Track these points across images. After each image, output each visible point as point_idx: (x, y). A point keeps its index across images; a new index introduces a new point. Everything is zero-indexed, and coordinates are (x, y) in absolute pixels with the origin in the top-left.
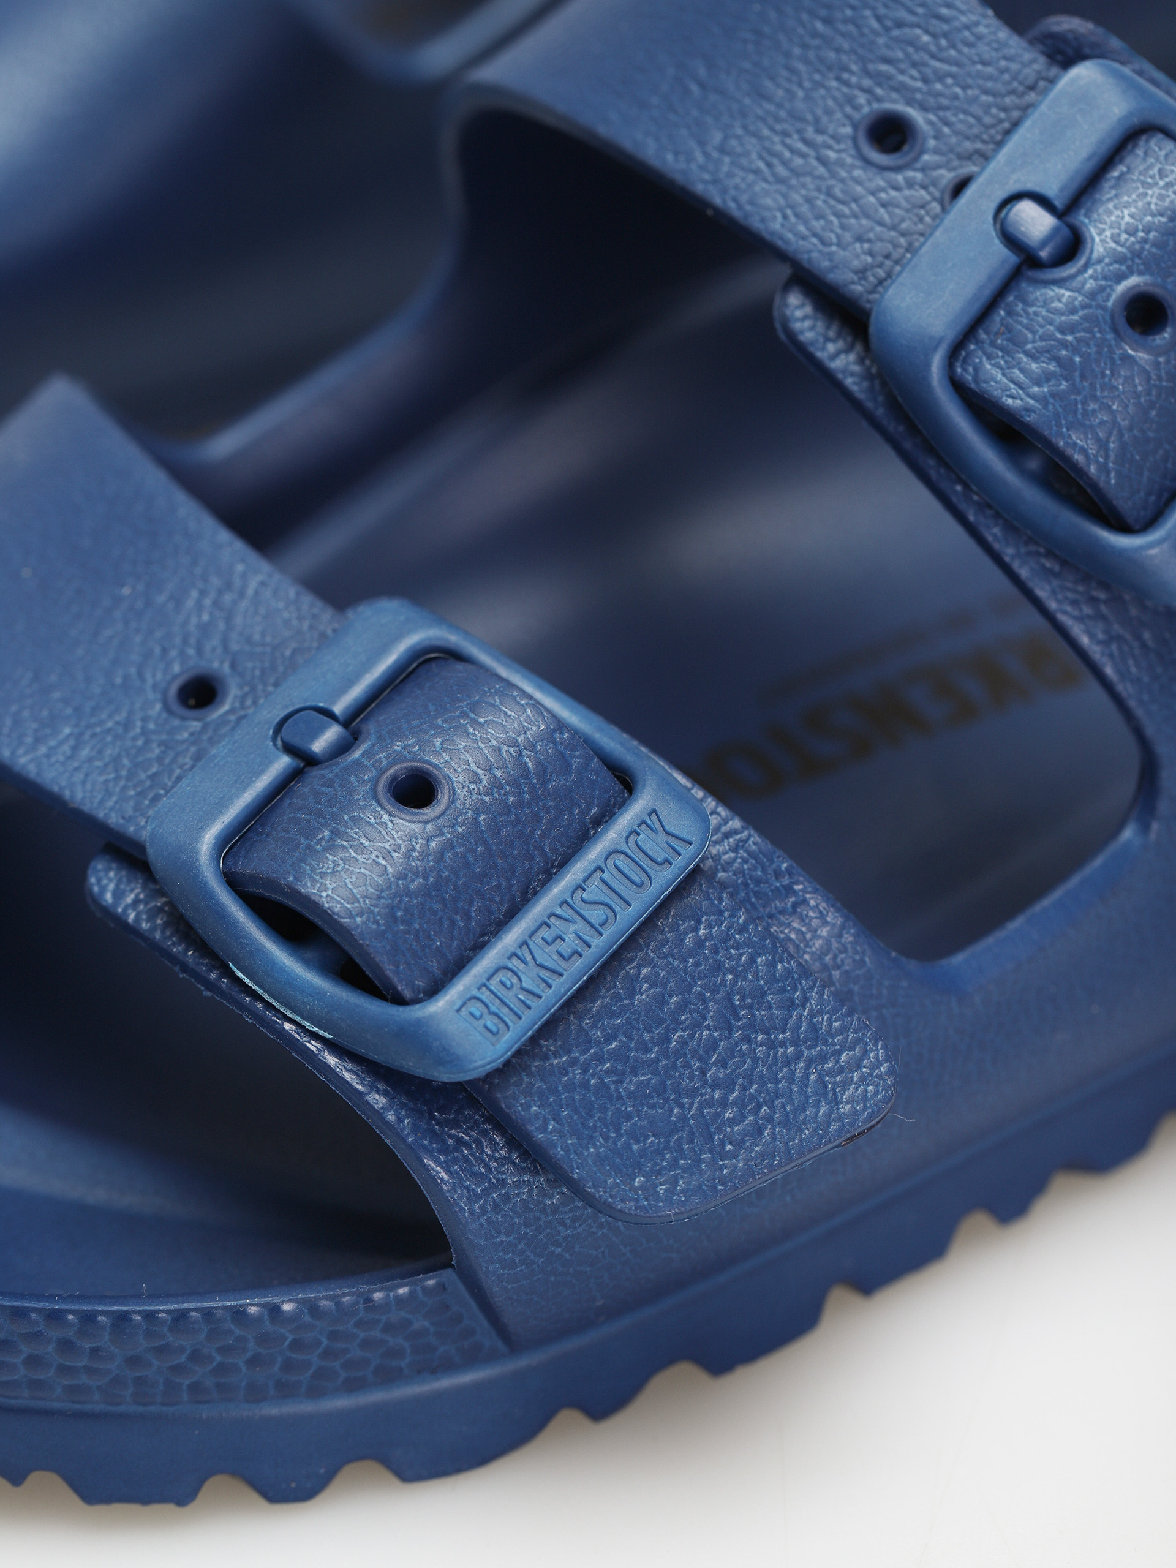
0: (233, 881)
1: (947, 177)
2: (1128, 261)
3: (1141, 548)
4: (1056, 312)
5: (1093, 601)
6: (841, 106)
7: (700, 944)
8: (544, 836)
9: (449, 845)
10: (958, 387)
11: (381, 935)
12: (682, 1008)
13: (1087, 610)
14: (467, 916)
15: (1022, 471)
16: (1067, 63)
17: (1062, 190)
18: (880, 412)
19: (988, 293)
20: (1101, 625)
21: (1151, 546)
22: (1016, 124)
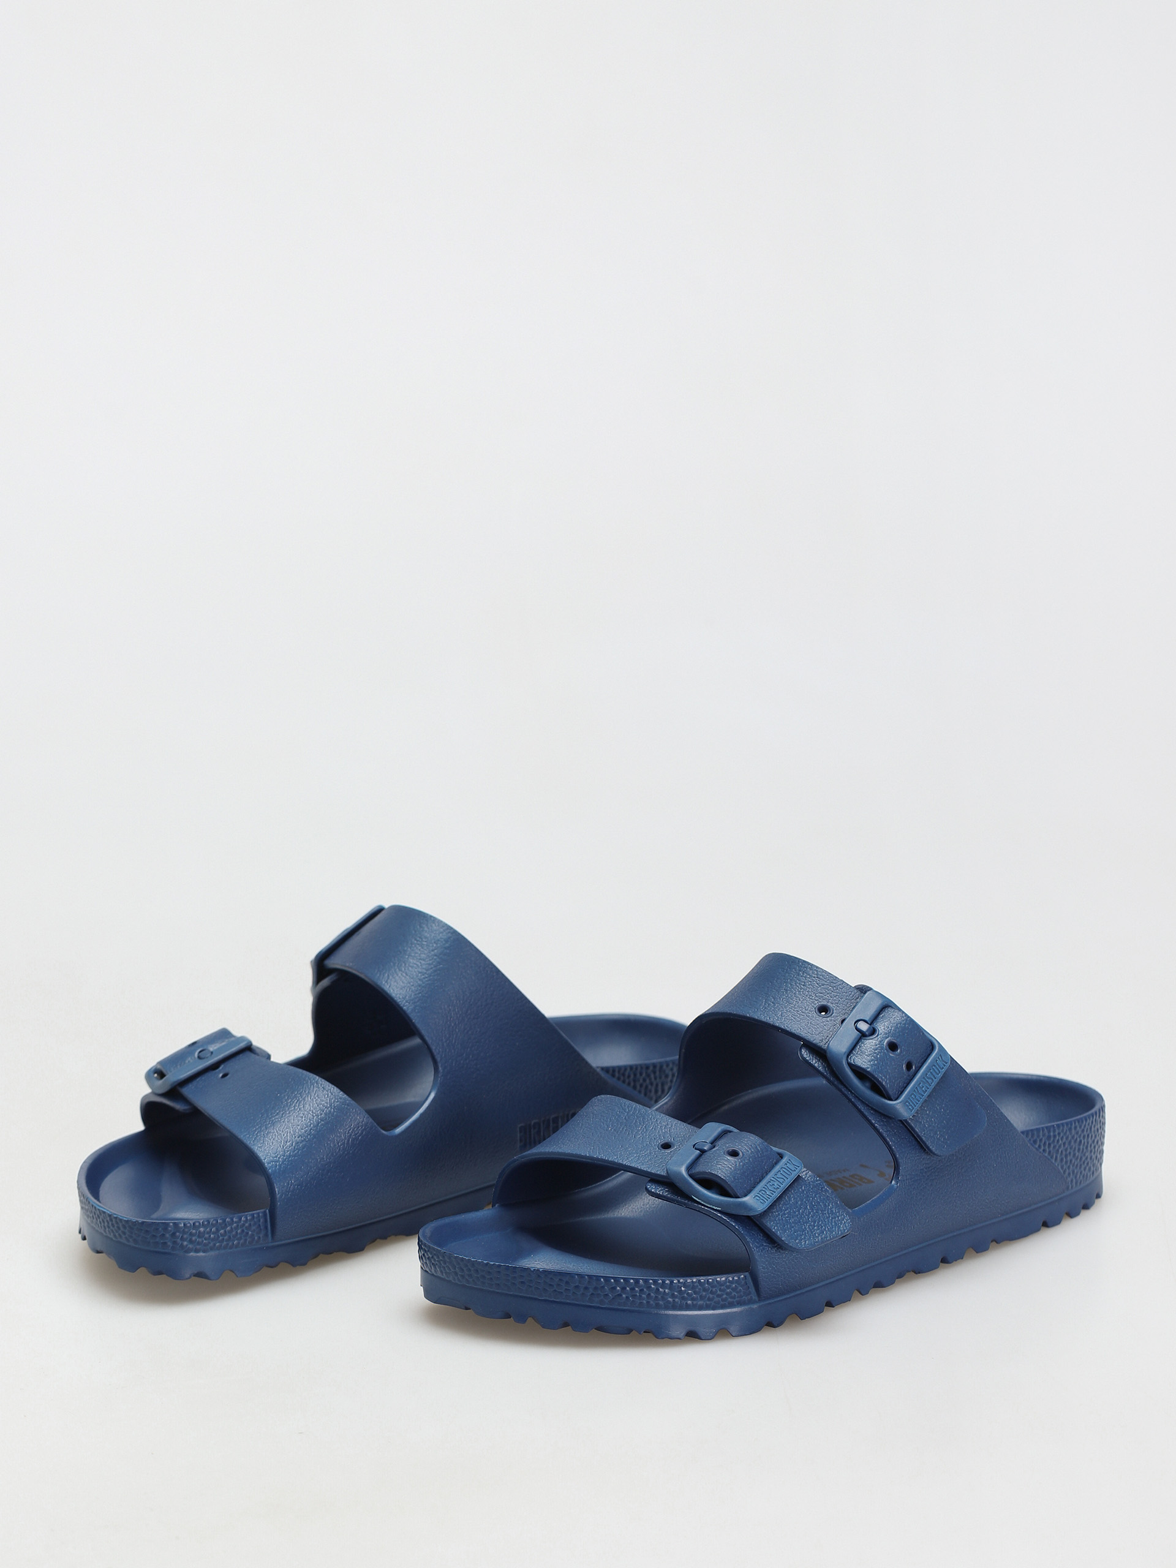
0: (691, 1176)
1: (840, 1019)
2: (887, 1034)
3: (895, 1104)
4: (872, 1045)
5: (883, 1121)
6: (811, 1004)
7: (803, 1191)
8: (765, 1165)
9: (744, 1165)
10: (850, 1065)
11: (733, 1182)
12: (801, 1204)
13: (882, 1123)
14: (750, 1180)
15: (865, 1086)
16: (865, 993)
17: (870, 1018)
18: (828, 1076)
19: (855, 1042)
20: (885, 1127)
21: (898, 1103)
22: (855, 1007)
